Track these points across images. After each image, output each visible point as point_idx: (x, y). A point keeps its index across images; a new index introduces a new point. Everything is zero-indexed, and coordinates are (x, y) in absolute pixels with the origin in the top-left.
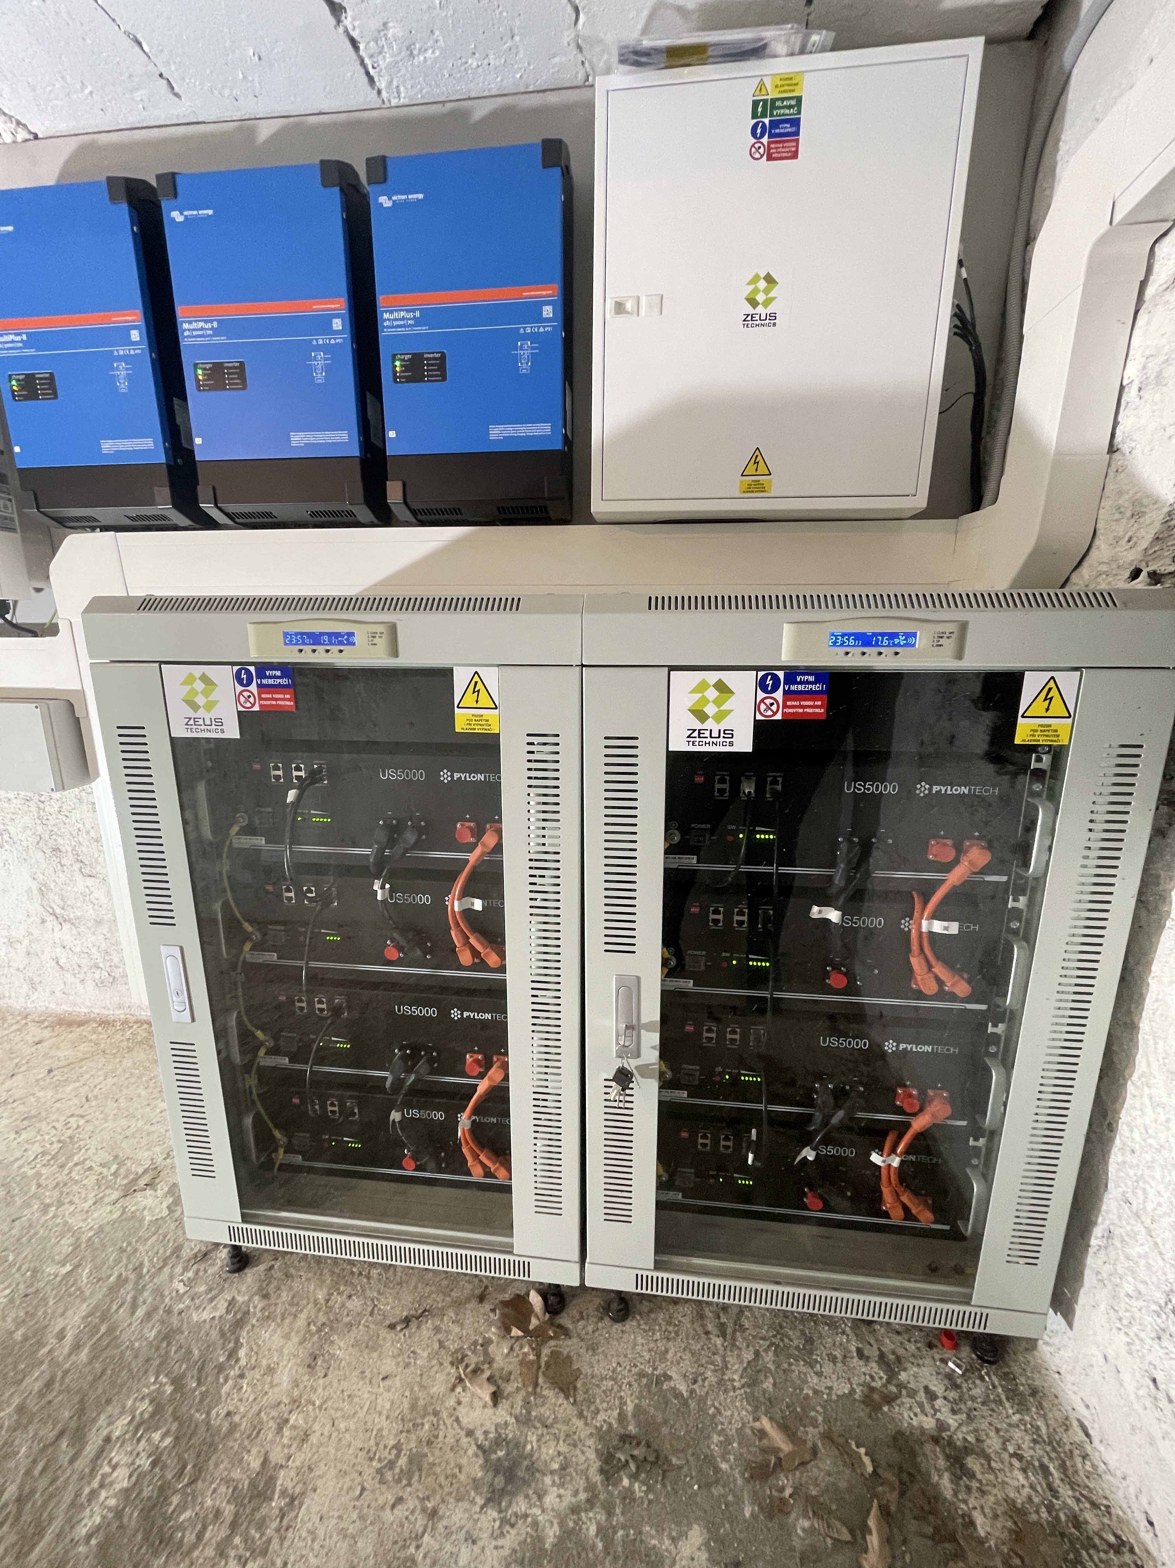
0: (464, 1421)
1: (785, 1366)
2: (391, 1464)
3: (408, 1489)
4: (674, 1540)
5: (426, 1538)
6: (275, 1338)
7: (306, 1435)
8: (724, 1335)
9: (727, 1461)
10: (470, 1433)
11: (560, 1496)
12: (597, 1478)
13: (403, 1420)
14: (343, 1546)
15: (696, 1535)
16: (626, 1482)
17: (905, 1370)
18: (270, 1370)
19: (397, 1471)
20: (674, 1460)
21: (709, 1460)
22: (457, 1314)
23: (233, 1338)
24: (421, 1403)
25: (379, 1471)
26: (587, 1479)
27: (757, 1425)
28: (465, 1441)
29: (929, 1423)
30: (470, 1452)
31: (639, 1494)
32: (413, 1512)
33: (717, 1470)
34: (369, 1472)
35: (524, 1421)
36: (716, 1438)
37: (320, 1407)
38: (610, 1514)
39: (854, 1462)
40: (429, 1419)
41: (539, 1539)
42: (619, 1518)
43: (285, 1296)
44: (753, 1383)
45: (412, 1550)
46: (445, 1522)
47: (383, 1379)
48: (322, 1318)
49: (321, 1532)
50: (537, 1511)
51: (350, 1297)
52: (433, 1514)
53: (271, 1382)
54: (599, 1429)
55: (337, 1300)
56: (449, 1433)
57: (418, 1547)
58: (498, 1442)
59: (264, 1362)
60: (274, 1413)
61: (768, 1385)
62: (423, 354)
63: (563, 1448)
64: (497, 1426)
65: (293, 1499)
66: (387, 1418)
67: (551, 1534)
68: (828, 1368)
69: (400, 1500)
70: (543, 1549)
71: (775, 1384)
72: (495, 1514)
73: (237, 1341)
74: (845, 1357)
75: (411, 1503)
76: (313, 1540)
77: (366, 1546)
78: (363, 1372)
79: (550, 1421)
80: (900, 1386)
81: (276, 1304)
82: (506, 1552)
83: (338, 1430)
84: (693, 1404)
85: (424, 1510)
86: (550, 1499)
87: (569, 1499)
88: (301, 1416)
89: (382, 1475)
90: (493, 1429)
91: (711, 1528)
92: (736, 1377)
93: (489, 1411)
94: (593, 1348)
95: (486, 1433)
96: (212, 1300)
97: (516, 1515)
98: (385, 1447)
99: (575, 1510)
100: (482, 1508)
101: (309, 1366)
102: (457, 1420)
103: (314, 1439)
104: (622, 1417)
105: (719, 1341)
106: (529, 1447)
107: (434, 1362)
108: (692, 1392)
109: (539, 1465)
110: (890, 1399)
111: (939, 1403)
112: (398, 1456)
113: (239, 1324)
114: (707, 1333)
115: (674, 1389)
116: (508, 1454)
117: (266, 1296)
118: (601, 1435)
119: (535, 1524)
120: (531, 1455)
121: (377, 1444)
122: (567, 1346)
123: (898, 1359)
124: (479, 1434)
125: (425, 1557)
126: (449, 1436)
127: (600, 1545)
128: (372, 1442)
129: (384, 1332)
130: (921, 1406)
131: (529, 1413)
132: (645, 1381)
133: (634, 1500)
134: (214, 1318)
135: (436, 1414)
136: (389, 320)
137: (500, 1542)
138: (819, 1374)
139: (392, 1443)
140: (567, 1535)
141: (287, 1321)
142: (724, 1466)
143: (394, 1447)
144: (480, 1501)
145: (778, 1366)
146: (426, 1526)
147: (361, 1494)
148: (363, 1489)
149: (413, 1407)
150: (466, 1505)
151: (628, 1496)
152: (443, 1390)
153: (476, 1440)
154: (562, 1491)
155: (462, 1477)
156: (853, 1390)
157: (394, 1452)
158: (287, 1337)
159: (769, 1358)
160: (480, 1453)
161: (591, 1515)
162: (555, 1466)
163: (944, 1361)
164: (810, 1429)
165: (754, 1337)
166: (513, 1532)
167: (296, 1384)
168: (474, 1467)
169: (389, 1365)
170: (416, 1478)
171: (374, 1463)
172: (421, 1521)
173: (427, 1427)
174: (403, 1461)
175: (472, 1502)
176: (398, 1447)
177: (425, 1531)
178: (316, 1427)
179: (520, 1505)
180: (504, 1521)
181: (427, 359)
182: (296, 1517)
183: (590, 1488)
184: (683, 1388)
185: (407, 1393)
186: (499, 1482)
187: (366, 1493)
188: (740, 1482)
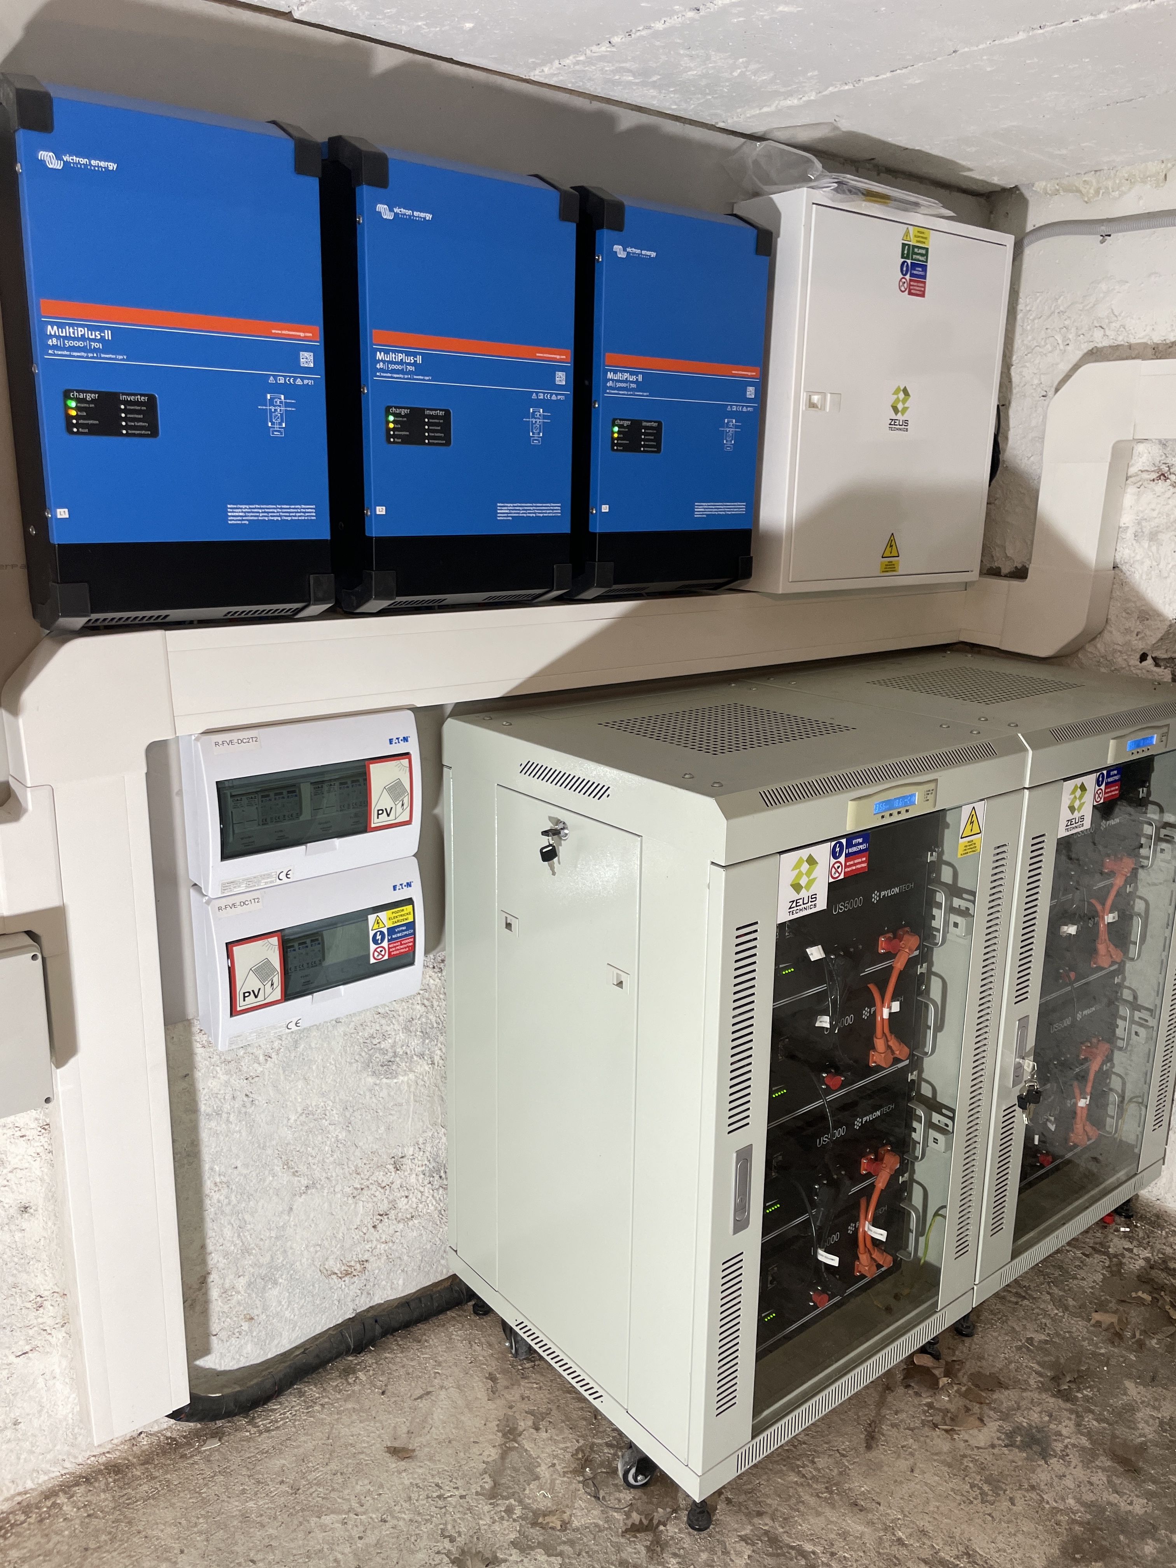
9: (1101, 1348)
10: (993, 1446)
15: (1129, 1384)
16: (1080, 1395)
19: (990, 1493)
21: (1094, 1354)
22: (890, 1409)
25: (983, 1502)
27: (1093, 1322)
31: (1090, 1394)
32: (1025, 1497)
33: (1102, 1355)
34: (980, 1507)
36: (1085, 1343)
38: (1092, 1412)
41: (1083, 1449)
47: (912, 1471)
54: (1039, 1388)
56: (986, 1457)
58: (1010, 1435)
61: (1071, 1302)
63: (1038, 1409)
64: (998, 1431)
66: (946, 1481)
74: (1082, 1262)
75: (1018, 1495)
77: (1028, 1526)
80: (1116, 1256)
82: (1081, 1464)
84: (1056, 1340)
85: (1027, 1491)
86: (1065, 1432)
87: (1071, 1424)
89: (987, 1501)
90: (999, 1434)
91: (1129, 1376)
92: (1056, 1311)
93: (985, 1430)
94: (980, 1358)
95: (999, 1439)
97: (1061, 1451)
98: (968, 1492)
100: (1046, 1463)
101: (861, 1511)
102: (978, 1448)
103: (929, 1528)
104: (1038, 1373)
105: (1026, 1302)
106: (1025, 1424)
107: (922, 1439)
108: (1049, 1335)
109: (1040, 1425)
110: (1120, 1264)
111: (1135, 1250)
112: (980, 1488)
113: (773, 1540)
114: (1017, 1303)
115: (1040, 1341)
116: (1022, 1436)
117: (760, 1514)
119: (1074, 1445)
120: (1030, 1425)
121: (962, 1495)
122: (971, 1366)
123: (1101, 1244)
124: (996, 1442)
128: (958, 1498)
129: (870, 1455)
130: (1131, 1258)
131: (1001, 1412)
133: (1092, 1398)
135: (964, 1456)
136: (613, 380)
137: (1073, 1465)
138: (1083, 1279)
139: (968, 1487)
140: (1089, 1435)
142: (1103, 1351)
143: (971, 1487)
144: (1042, 1462)
151: (1087, 1399)
153: (1000, 1445)
156: (1103, 1274)
159: (1055, 1290)
160: (1010, 1448)
162: (1047, 1418)
163: (1118, 1230)
164: (1110, 1305)
165: (1038, 1286)
168: (1019, 1456)
170: (1003, 1486)
171: (975, 1502)
172: (1034, 1495)
174: (986, 1488)
175: (1039, 1466)
177: (1040, 1496)
179: (1058, 1446)
180: (1062, 1457)
183: (1071, 1411)
184: (1043, 1337)
188: (1116, 1350)
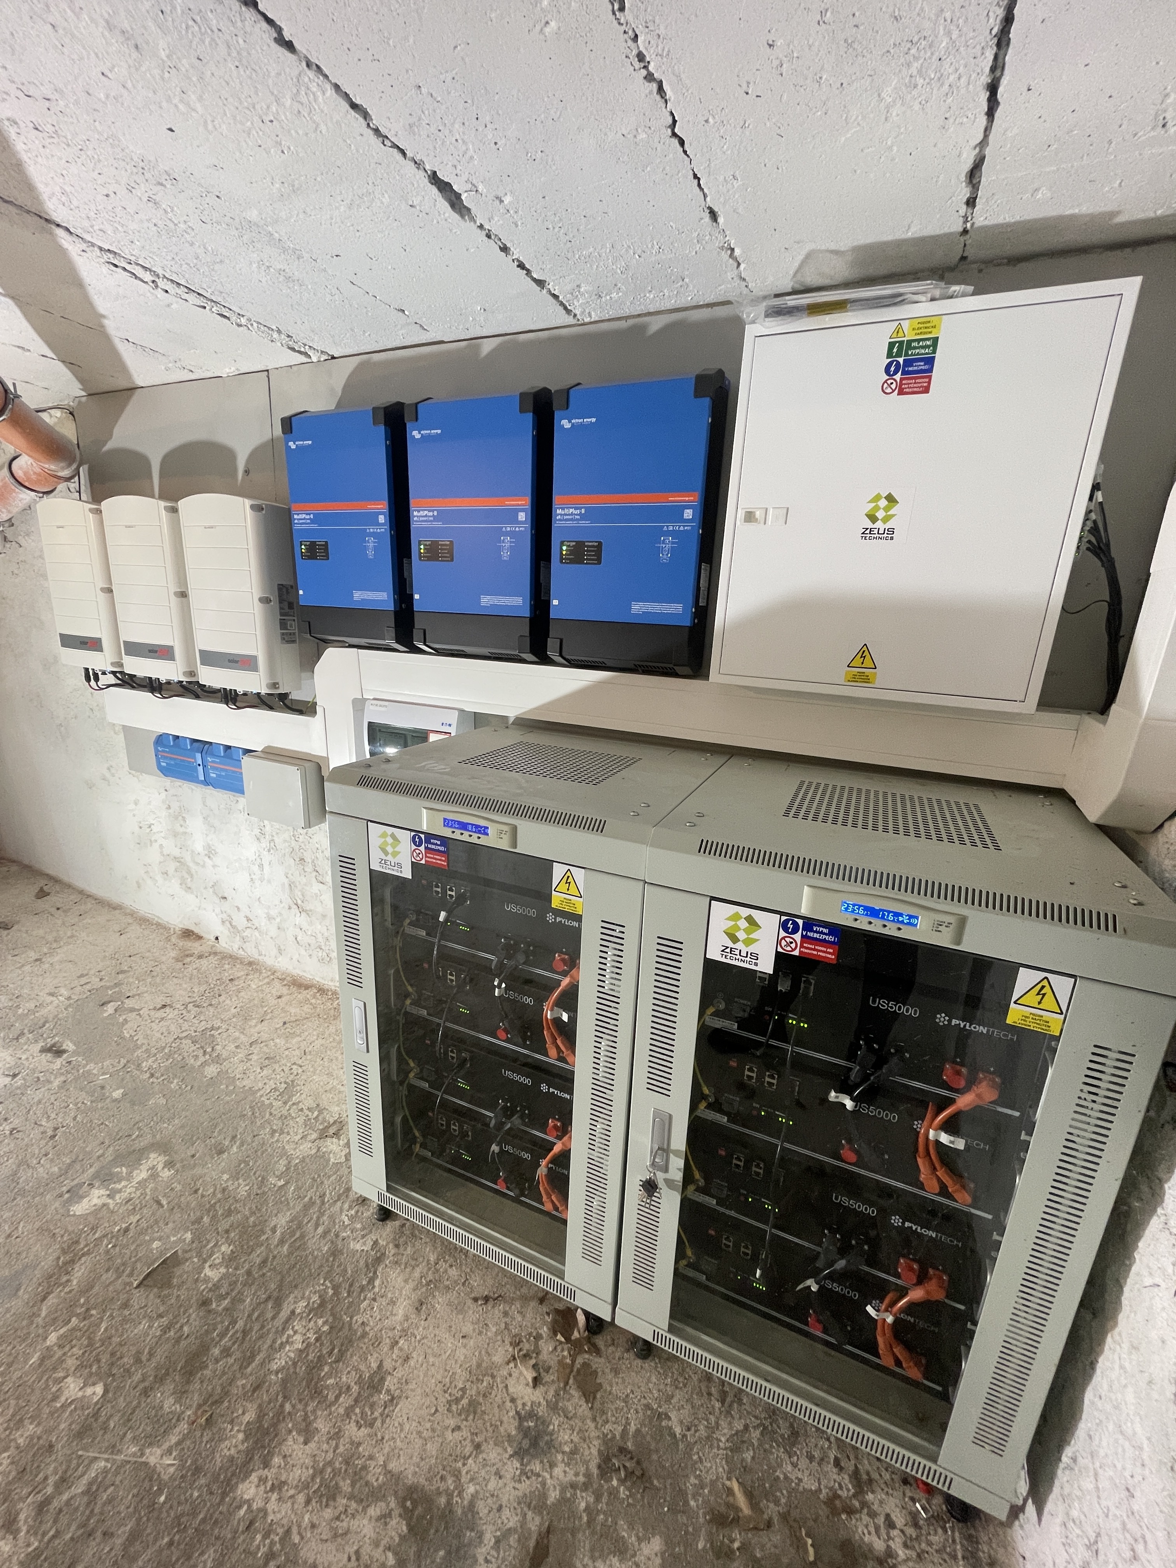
0: (511, 1390)
1: (767, 1446)
2: (457, 1401)
3: (465, 1423)
4: (640, 1540)
5: (470, 1461)
6: (399, 1279)
7: (407, 1359)
8: (723, 1402)
9: (696, 1501)
10: (513, 1400)
11: (565, 1472)
12: (595, 1471)
13: (470, 1373)
14: (419, 1442)
15: (656, 1544)
16: (615, 1483)
17: (873, 1492)
18: (393, 1302)
19: (460, 1407)
20: (655, 1482)
21: (682, 1493)
22: (522, 1307)
23: (372, 1269)
24: (484, 1365)
25: (449, 1402)
26: (587, 1468)
27: (728, 1483)
28: (508, 1404)
29: (879, 1546)
30: (511, 1414)
31: (622, 1496)
32: (465, 1440)
33: (686, 1503)
34: (443, 1399)
35: (553, 1407)
36: (693, 1480)
37: (419, 1341)
38: (598, 1499)
39: (800, 1546)
40: (487, 1379)
41: (544, 1496)
42: (602, 1506)
43: (409, 1250)
44: (736, 1449)
45: (460, 1464)
46: (484, 1455)
47: (463, 1337)
48: (430, 1277)
49: (407, 1427)
50: (547, 1476)
51: (451, 1266)
52: (478, 1447)
53: (392, 1312)
54: (605, 1435)
55: (442, 1266)
56: (498, 1396)
57: (464, 1465)
58: (531, 1415)
59: (389, 1295)
60: (390, 1334)
61: (748, 1455)
62: (584, 542)
63: (576, 1439)
64: (532, 1402)
65: (393, 1399)
66: (461, 1366)
67: (553, 1496)
68: (803, 1463)
69: (458, 1428)
70: (545, 1503)
71: (753, 1458)
72: (518, 1465)
73: (375, 1273)
74: (822, 1459)
75: (465, 1433)
76: (402, 1430)
77: (432, 1448)
78: (451, 1327)
79: (571, 1414)
80: (864, 1504)
81: (403, 1255)
82: (520, 1494)
83: (428, 1362)
84: (681, 1446)
85: (472, 1441)
86: (558, 1471)
87: (570, 1477)
88: (406, 1343)
89: (450, 1405)
90: (529, 1404)
91: (669, 1543)
92: (723, 1439)
93: (529, 1390)
94: (616, 1371)
95: (524, 1404)
96: (363, 1236)
97: (532, 1471)
98: (456, 1387)
99: (573, 1486)
100: (511, 1456)
101: (417, 1309)
102: (506, 1387)
103: (412, 1363)
104: (625, 1432)
105: (717, 1405)
106: (551, 1427)
107: (499, 1338)
108: (684, 1436)
109: (557, 1445)
110: (850, 1511)
111: (895, 1533)
112: (462, 1397)
113: (379, 1260)
114: (710, 1394)
115: (670, 1428)
116: (536, 1426)
117: (397, 1246)
118: (607, 1441)
119: (544, 1484)
120: (551, 1434)
121: (451, 1383)
122: (597, 1363)
123: (870, 1481)
124: (519, 1403)
125: (467, 1473)
126: (499, 1397)
127: (585, 1519)
128: (448, 1380)
129: (469, 1302)
130: (877, 1529)
131: (557, 1402)
132: (649, 1412)
133: (618, 1499)
134: (363, 1250)
135: (493, 1376)
136: (561, 515)
137: (517, 1485)
138: (794, 1465)
139: (461, 1385)
140: (563, 1501)
141: (407, 1270)
142: (692, 1503)
143: (461, 1389)
144: (510, 1451)
145: (760, 1445)
146: (472, 1453)
147: (435, 1413)
148: (437, 1410)
149: (479, 1366)
150: (499, 1450)
151: (613, 1493)
152: (500, 1361)
153: (516, 1407)
154: (567, 1469)
155: (502, 1429)
156: (819, 1490)
157: (460, 1393)
158: (406, 1281)
159: (756, 1434)
160: (517, 1417)
161: (584, 1494)
162: (567, 1449)
163: (913, 1500)
164: (772, 1505)
165: (748, 1413)
166: (528, 1482)
167: (407, 1318)
168: (510, 1427)
169: (468, 1328)
170: (471, 1417)
171: (447, 1395)
172: (468, 1449)
173: (485, 1384)
174: (465, 1402)
175: (505, 1450)
176: (463, 1390)
177: (470, 1456)
178: (414, 1355)
179: (536, 1466)
180: (523, 1473)
181: (588, 546)
182: (393, 1411)
183: (588, 1475)
184: (678, 1430)
185: (477, 1354)
186: (526, 1443)
187: (438, 1414)
188: (701, 1520)
